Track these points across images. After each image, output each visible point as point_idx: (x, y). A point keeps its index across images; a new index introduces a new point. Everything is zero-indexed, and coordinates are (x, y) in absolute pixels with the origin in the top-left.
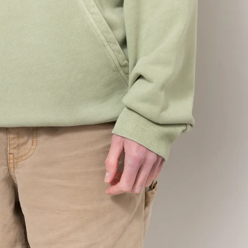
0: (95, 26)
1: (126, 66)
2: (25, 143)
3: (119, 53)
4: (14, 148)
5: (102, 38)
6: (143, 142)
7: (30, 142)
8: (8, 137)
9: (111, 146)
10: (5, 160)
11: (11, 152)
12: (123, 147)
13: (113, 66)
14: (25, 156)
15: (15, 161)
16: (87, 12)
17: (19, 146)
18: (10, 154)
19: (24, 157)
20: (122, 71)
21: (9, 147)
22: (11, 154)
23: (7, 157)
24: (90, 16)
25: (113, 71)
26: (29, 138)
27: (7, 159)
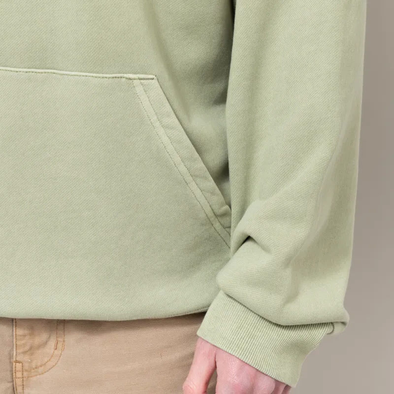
0: (170, 148)
1: (227, 214)
2: (45, 344)
3: (213, 193)
4: (24, 353)
5: (183, 168)
6: (251, 358)
7: (52, 343)
8: (14, 333)
9: (195, 355)
10: (9, 373)
11: (18, 359)
12: (216, 362)
13: (202, 215)
14: (43, 367)
15: (25, 374)
16: (157, 124)
17: (32, 350)
18: (17, 362)
19: (40, 368)
20: (218, 224)
21: (16, 350)
22: (19, 362)
23: (12, 368)
24: (161, 131)
25: (202, 225)
26: (49, 337)
27: (12, 371)
